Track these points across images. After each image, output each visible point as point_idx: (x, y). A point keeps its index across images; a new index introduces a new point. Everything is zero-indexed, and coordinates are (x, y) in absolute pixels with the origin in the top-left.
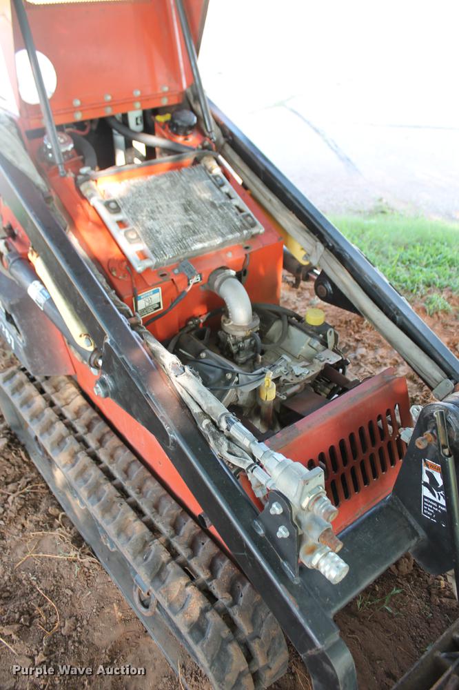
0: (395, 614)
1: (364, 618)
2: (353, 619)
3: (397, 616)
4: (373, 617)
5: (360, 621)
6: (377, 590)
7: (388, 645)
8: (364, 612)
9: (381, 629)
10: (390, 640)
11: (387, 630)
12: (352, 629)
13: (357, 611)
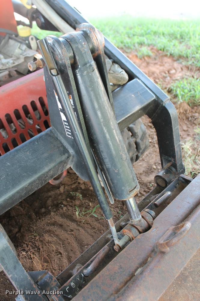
0: (99, 218)
1: (80, 222)
2: (73, 223)
3: (100, 219)
4: (86, 221)
5: (77, 224)
6: (91, 205)
7: (93, 236)
8: (80, 219)
9: (90, 227)
10: (95, 233)
11: (94, 228)
12: (72, 229)
13: (77, 218)
